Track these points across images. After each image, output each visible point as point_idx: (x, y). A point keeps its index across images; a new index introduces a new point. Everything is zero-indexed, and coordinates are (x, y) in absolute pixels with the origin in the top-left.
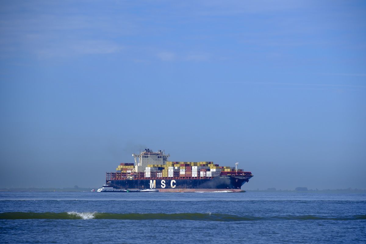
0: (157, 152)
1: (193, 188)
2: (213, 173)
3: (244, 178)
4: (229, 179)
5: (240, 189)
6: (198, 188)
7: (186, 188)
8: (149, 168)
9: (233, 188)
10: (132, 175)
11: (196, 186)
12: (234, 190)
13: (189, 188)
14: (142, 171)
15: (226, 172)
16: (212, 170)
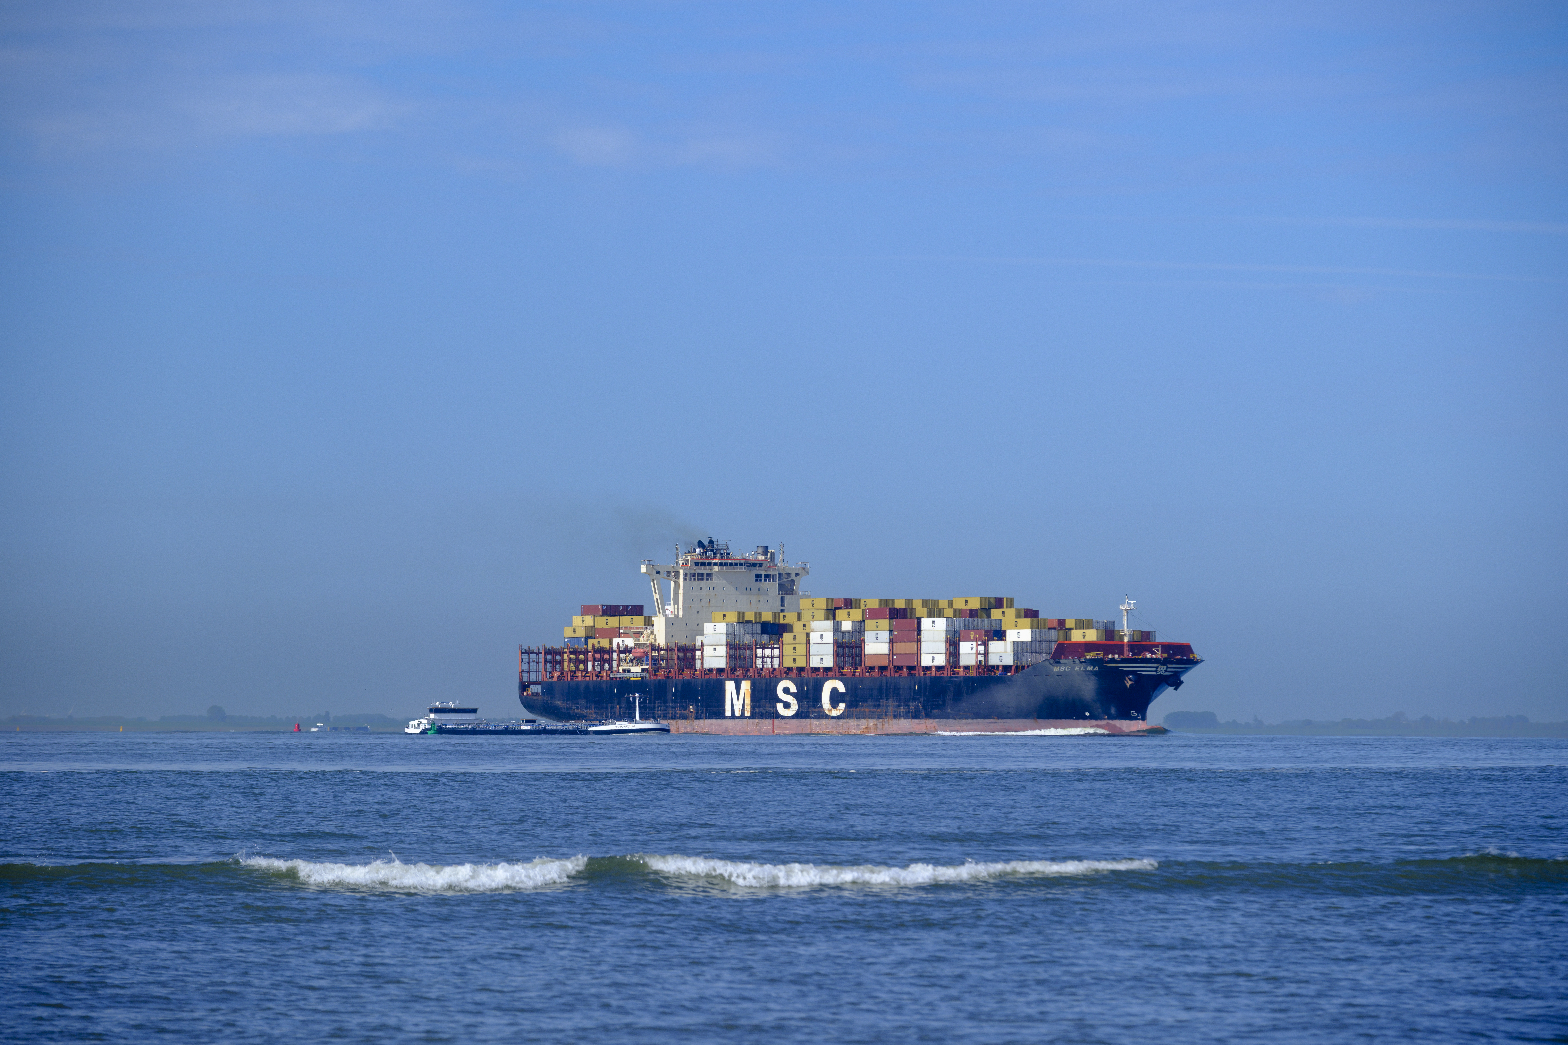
0: (749, 556)
1: (928, 716)
2: (1019, 648)
3: (1162, 670)
4: (1093, 677)
5: (1144, 718)
6: (948, 718)
7: (896, 716)
8: (722, 627)
9: (1111, 717)
10: (638, 660)
11: (941, 707)
12: (1114, 726)
13: (906, 716)
14: (683, 642)
15: (1078, 645)
16: (1012, 635)
